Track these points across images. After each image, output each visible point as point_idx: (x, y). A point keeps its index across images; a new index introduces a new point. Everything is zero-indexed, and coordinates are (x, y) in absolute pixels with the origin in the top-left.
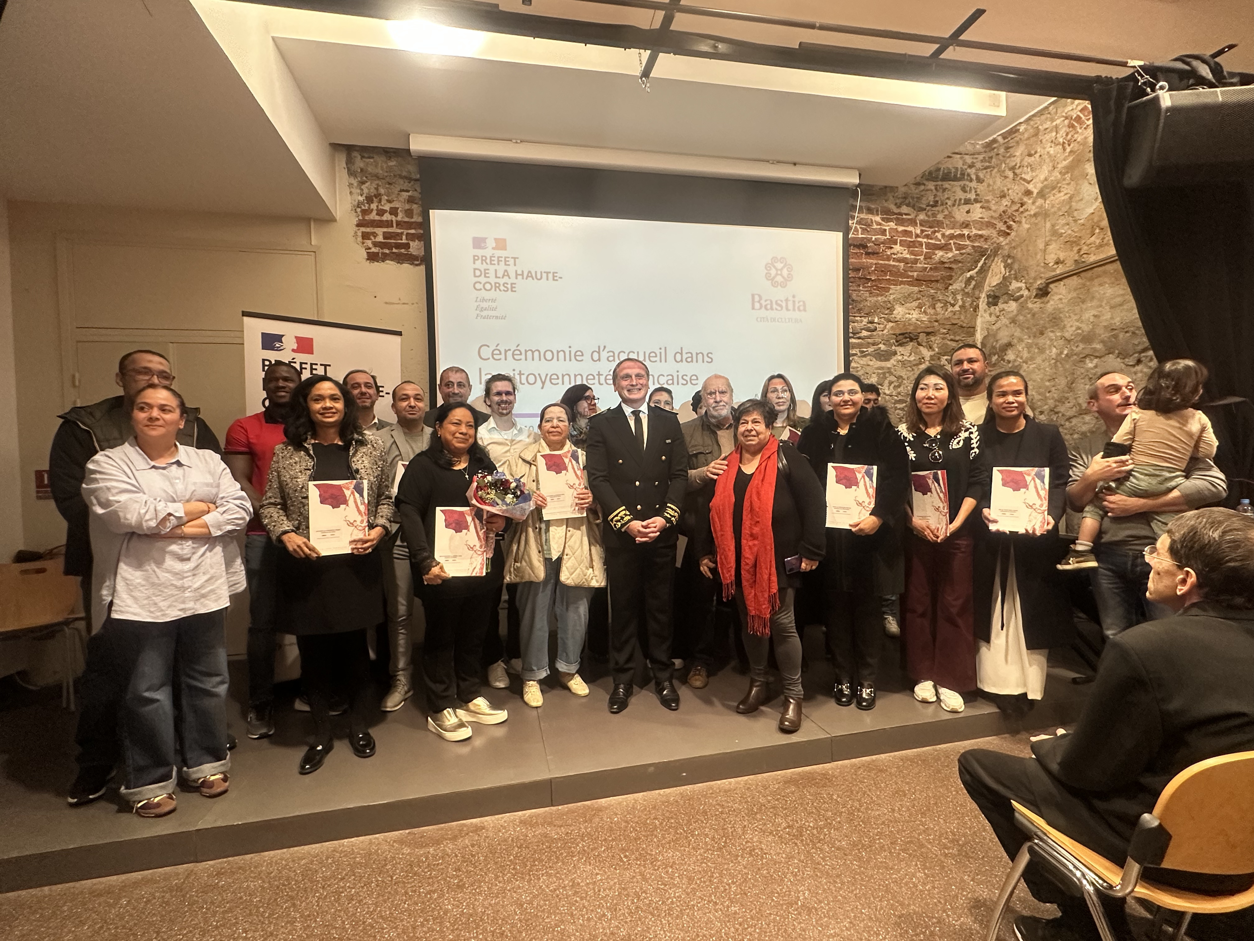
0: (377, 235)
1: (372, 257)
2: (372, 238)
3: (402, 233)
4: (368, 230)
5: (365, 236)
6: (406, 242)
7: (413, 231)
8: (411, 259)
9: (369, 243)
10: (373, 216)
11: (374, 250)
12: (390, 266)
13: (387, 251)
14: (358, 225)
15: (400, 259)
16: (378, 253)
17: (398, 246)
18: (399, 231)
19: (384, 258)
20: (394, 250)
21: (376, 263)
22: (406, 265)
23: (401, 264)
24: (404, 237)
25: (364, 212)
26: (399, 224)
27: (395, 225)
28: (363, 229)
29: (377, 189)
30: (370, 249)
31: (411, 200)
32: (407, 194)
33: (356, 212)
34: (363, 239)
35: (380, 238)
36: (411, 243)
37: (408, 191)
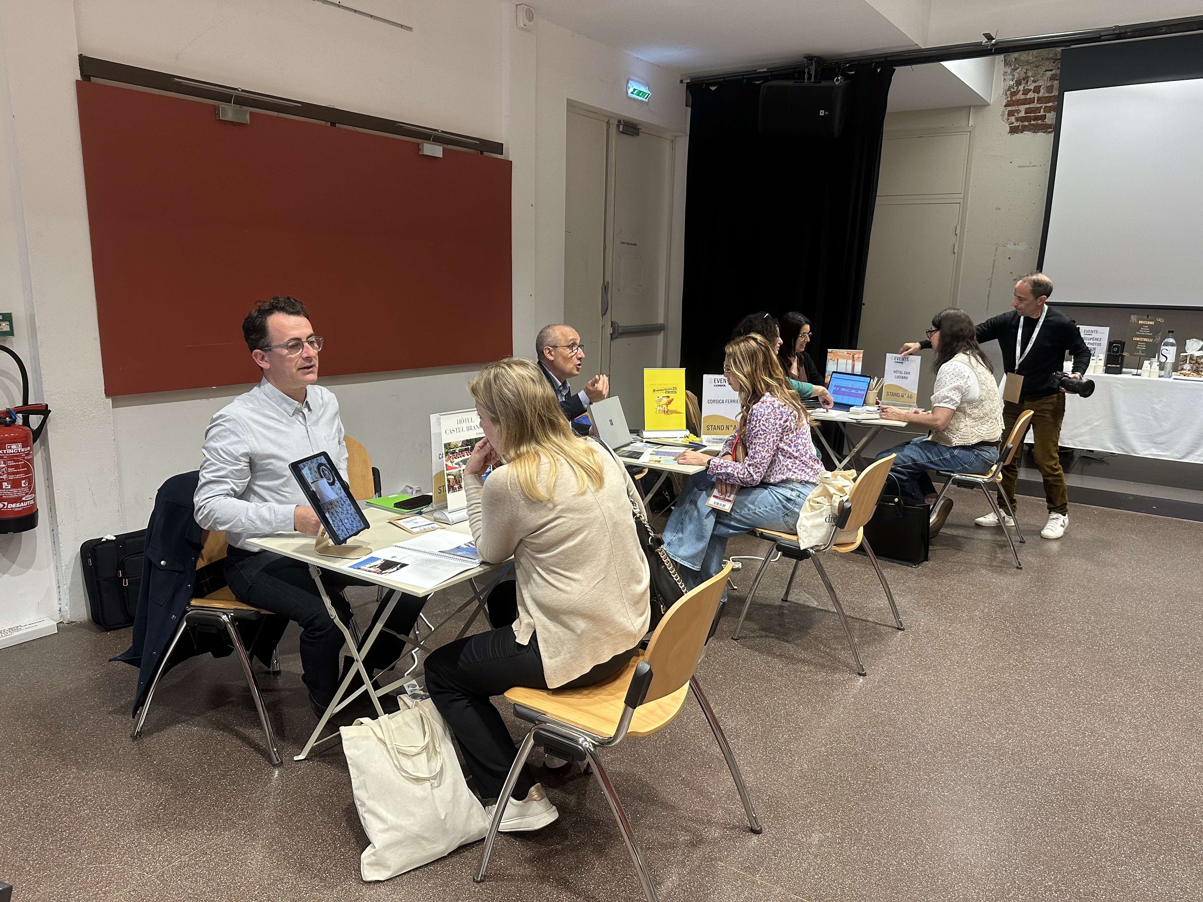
0: (1020, 111)
1: (1014, 130)
2: (1016, 114)
3: (1041, 107)
4: (1014, 108)
5: (1011, 114)
6: (1044, 114)
7: (1050, 104)
8: (1045, 128)
9: (1013, 119)
10: (1020, 96)
11: (1016, 124)
12: (1027, 135)
13: (1027, 124)
14: (1005, 106)
15: (1035, 129)
16: (1019, 126)
17: (1036, 118)
18: (1039, 106)
19: (1024, 129)
20: (1032, 122)
21: (1016, 134)
22: (1040, 134)
23: (1036, 133)
24: (1042, 110)
25: (1013, 94)
26: (1040, 100)
27: (1036, 101)
28: (1010, 108)
29: (1026, 73)
30: (1013, 123)
31: (1052, 78)
32: (1051, 73)
33: (1006, 95)
34: (1008, 116)
35: (1022, 114)
36: (1048, 115)
37: (1051, 70)
